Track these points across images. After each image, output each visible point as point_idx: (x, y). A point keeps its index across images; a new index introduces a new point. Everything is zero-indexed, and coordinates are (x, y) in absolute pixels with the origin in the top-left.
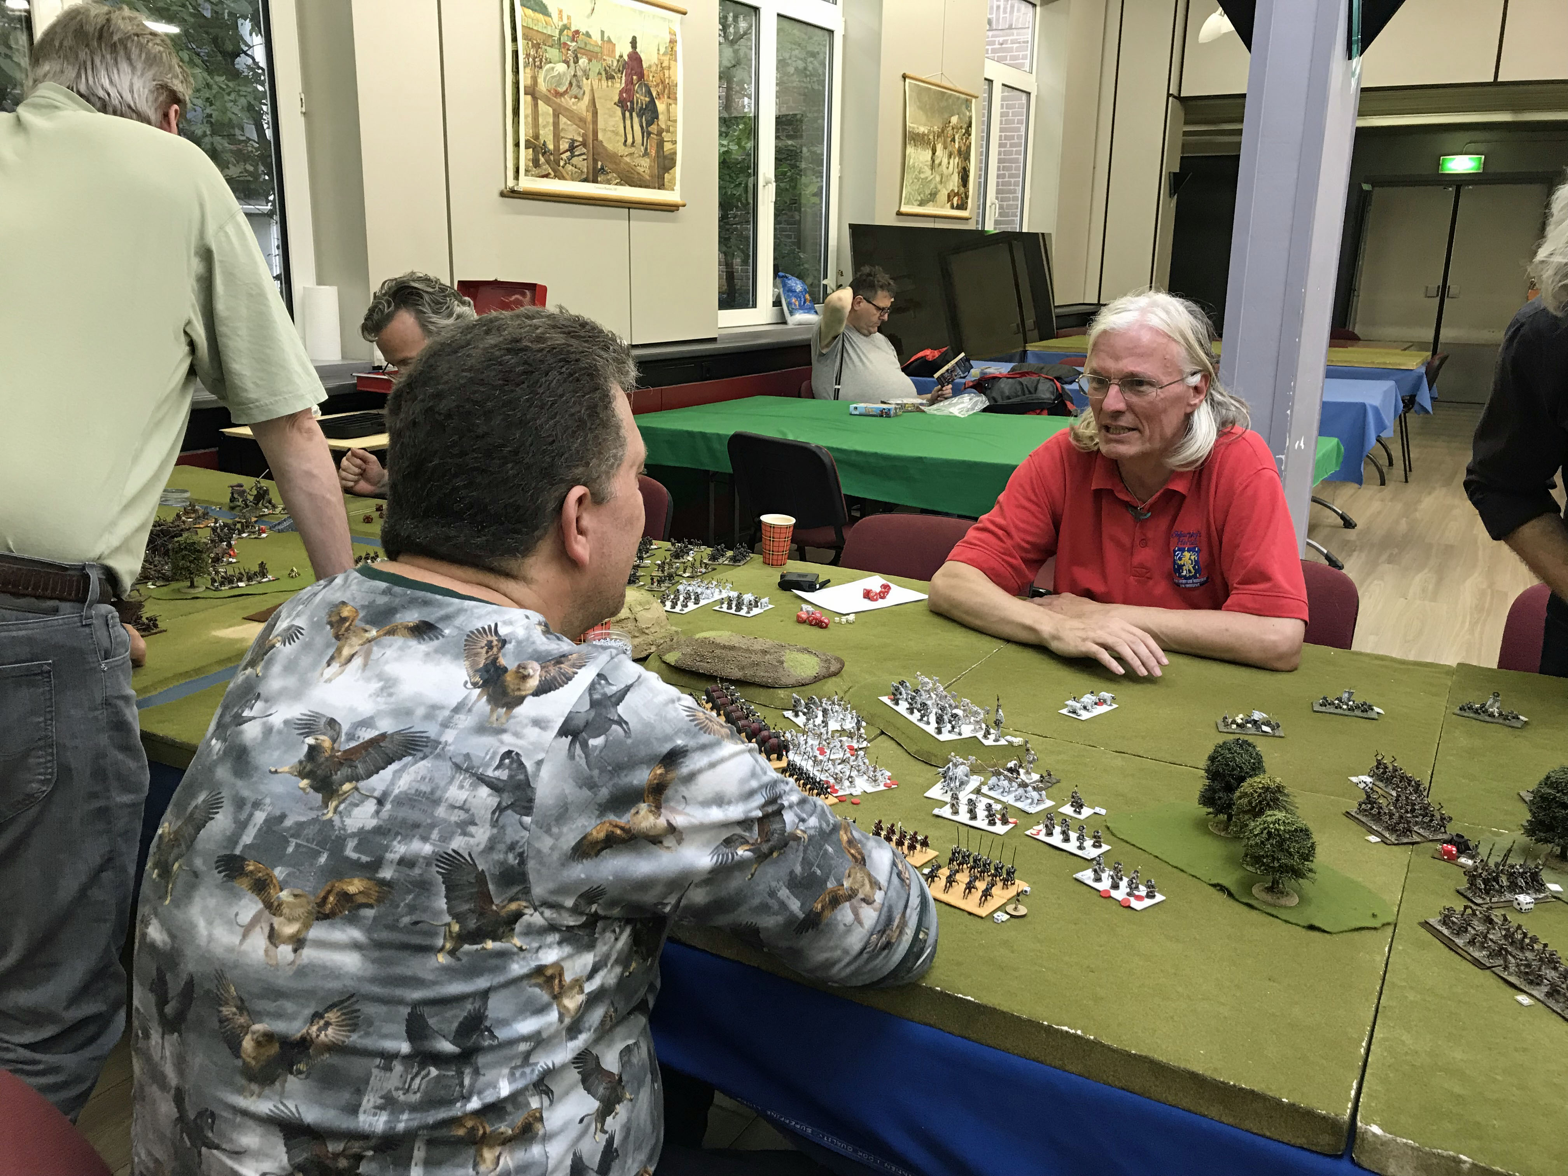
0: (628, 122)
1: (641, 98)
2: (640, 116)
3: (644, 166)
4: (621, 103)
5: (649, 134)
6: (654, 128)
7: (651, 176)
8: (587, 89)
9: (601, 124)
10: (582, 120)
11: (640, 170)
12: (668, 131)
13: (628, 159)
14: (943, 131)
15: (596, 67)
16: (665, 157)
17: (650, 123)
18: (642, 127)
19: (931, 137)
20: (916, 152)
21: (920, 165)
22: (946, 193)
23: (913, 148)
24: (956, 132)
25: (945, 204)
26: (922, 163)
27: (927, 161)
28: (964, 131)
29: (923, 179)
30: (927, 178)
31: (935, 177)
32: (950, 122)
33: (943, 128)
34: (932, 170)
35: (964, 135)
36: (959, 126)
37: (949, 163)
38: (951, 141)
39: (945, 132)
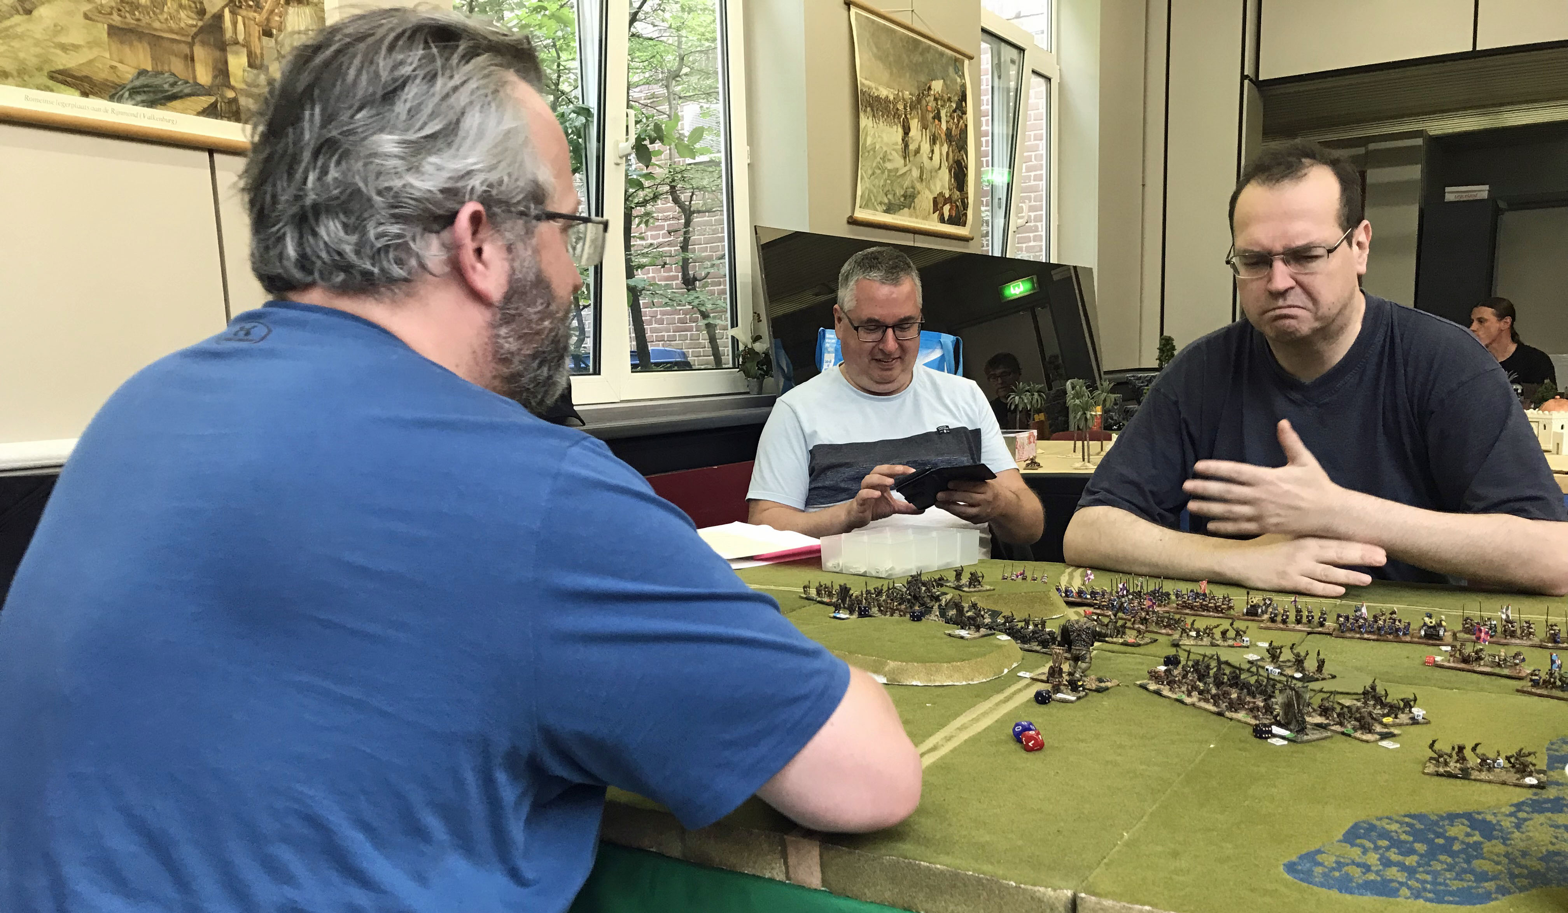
14: (919, 101)
19: (901, 107)
20: (875, 126)
21: (885, 149)
22: (931, 197)
23: (870, 118)
24: (942, 106)
25: (929, 214)
26: (887, 145)
27: (896, 144)
28: (954, 106)
29: (890, 171)
30: (897, 170)
31: (910, 170)
32: (930, 88)
33: (919, 95)
34: (905, 158)
35: (954, 111)
36: (946, 97)
37: (932, 151)
38: (934, 118)
39: (924, 102)
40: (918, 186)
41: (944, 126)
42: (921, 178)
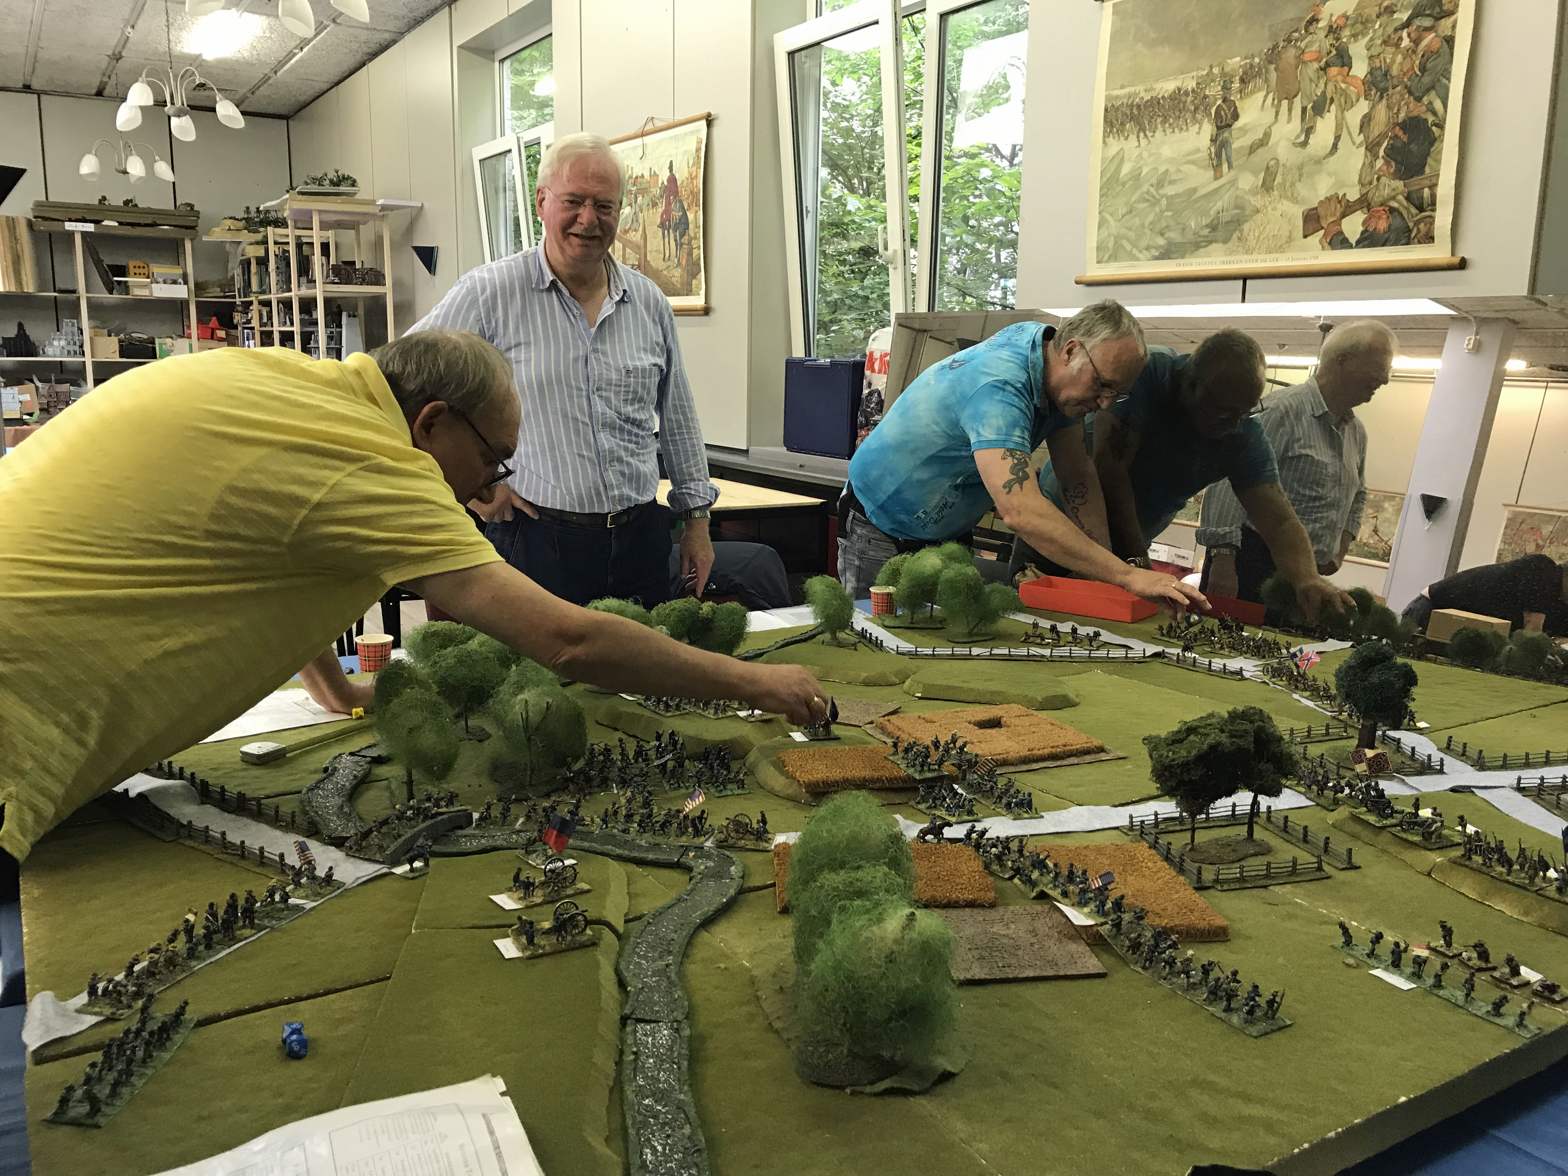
0: (667, 239)
1: (676, 214)
2: (675, 231)
3: (676, 275)
4: (662, 225)
5: (681, 245)
6: (685, 239)
7: (682, 284)
8: (641, 221)
9: (649, 248)
10: (639, 247)
11: (674, 280)
12: (696, 238)
13: (665, 272)
14: (1273, 55)
15: (647, 199)
16: (693, 264)
17: (682, 236)
18: (676, 240)
19: (1214, 91)
20: (1143, 142)
21: (1162, 169)
22: (1297, 212)
23: (1133, 138)
24: (1355, 36)
25: (1290, 239)
26: (1171, 160)
27: (1198, 150)
28: (1404, 16)
29: (1170, 198)
30: (1195, 190)
31: (1233, 182)
32: (1314, 20)
33: (1276, 46)
34: (1217, 168)
35: (1407, 24)
36: (1374, 11)
37: (1309, 131)
38: (1324, 69)
39: (1291, 52)
40: (1256, 201)
41: (1360, 69)
42: (1267, 186)
